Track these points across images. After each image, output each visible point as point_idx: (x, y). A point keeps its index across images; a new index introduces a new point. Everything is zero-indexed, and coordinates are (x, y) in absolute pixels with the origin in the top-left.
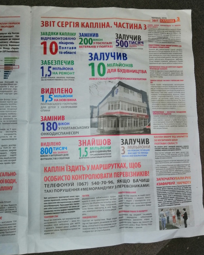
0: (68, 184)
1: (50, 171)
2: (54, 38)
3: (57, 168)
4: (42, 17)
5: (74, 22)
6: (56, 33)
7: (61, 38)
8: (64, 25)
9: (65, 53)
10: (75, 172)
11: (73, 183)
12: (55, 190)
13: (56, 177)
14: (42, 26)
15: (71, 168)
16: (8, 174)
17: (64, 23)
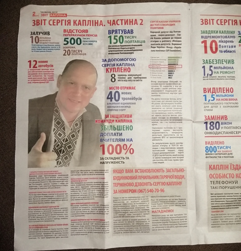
0: (232, 182)
1: (215, 168)
2: (214, 36)
3: (221, 166)
4: (201, 15)
5: (232, 20)
6: (215, 32)
7: (221, 37)
8: (223, 23)
9: (224, 52)
10: (238, 170)
11: (237, 181)
12: (220, 187)
13: (220, 175)
14: (201, 24)
15: (235, 167)
16: (177, 170)
17: (223, 21)
